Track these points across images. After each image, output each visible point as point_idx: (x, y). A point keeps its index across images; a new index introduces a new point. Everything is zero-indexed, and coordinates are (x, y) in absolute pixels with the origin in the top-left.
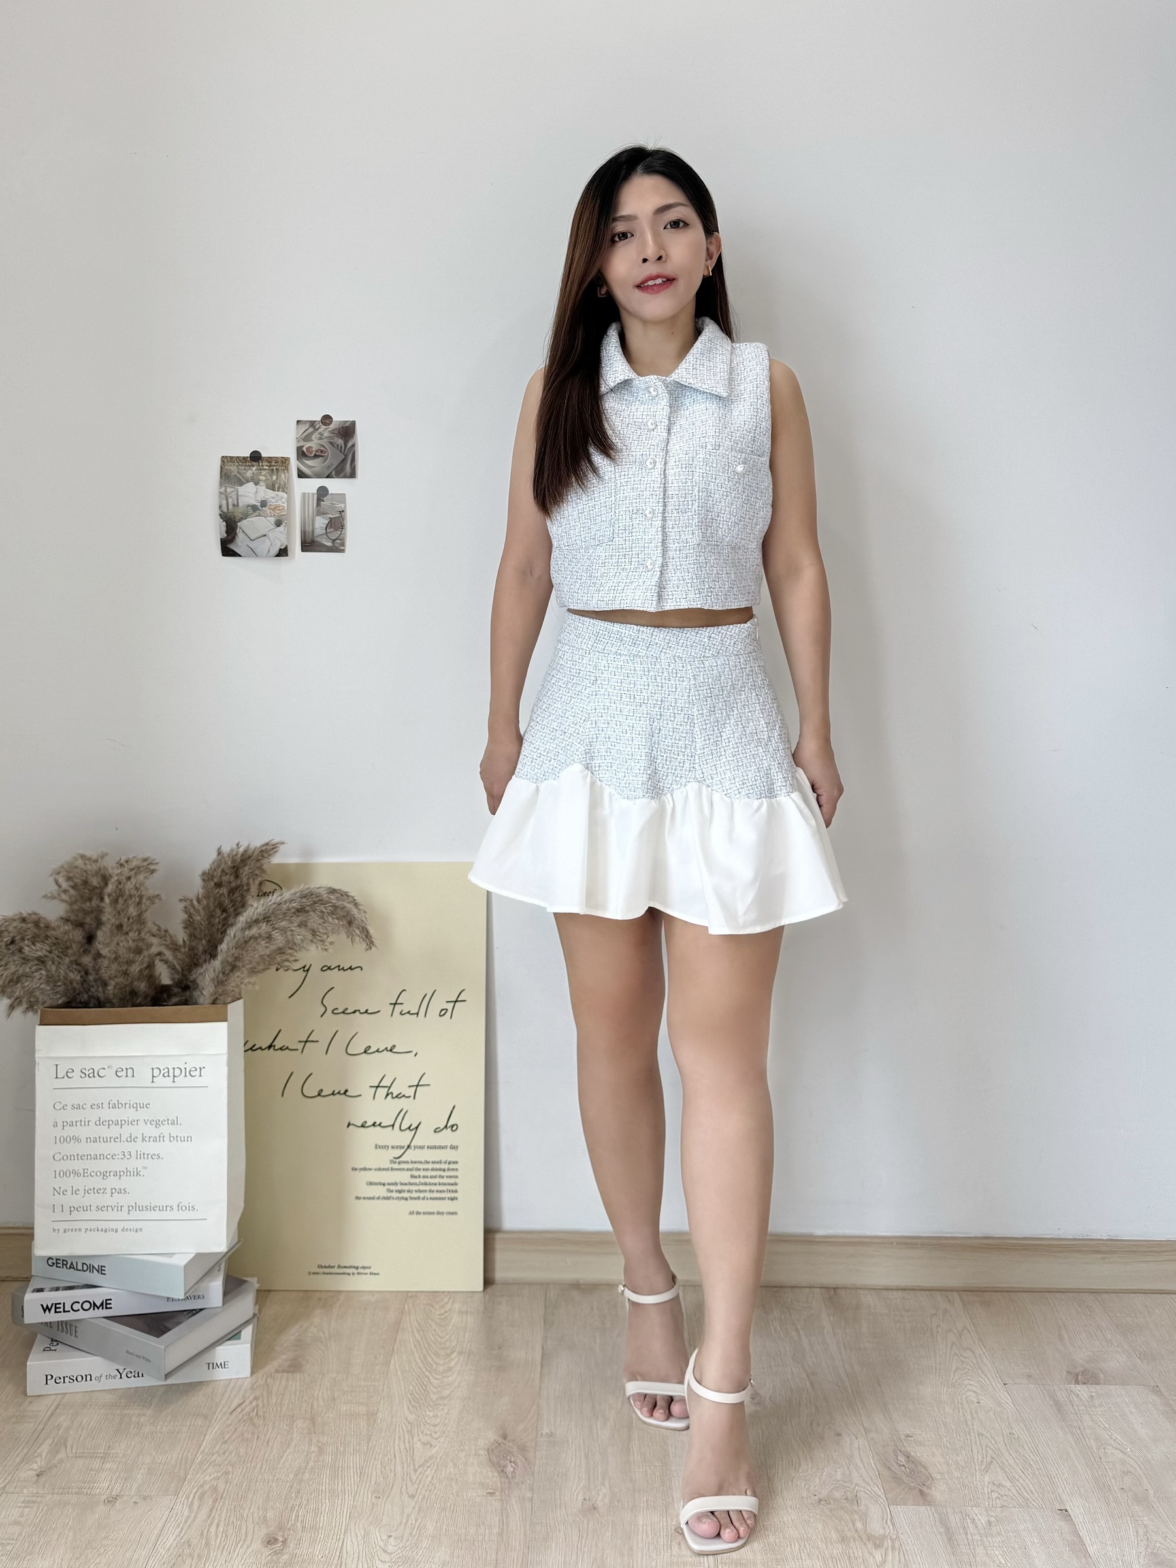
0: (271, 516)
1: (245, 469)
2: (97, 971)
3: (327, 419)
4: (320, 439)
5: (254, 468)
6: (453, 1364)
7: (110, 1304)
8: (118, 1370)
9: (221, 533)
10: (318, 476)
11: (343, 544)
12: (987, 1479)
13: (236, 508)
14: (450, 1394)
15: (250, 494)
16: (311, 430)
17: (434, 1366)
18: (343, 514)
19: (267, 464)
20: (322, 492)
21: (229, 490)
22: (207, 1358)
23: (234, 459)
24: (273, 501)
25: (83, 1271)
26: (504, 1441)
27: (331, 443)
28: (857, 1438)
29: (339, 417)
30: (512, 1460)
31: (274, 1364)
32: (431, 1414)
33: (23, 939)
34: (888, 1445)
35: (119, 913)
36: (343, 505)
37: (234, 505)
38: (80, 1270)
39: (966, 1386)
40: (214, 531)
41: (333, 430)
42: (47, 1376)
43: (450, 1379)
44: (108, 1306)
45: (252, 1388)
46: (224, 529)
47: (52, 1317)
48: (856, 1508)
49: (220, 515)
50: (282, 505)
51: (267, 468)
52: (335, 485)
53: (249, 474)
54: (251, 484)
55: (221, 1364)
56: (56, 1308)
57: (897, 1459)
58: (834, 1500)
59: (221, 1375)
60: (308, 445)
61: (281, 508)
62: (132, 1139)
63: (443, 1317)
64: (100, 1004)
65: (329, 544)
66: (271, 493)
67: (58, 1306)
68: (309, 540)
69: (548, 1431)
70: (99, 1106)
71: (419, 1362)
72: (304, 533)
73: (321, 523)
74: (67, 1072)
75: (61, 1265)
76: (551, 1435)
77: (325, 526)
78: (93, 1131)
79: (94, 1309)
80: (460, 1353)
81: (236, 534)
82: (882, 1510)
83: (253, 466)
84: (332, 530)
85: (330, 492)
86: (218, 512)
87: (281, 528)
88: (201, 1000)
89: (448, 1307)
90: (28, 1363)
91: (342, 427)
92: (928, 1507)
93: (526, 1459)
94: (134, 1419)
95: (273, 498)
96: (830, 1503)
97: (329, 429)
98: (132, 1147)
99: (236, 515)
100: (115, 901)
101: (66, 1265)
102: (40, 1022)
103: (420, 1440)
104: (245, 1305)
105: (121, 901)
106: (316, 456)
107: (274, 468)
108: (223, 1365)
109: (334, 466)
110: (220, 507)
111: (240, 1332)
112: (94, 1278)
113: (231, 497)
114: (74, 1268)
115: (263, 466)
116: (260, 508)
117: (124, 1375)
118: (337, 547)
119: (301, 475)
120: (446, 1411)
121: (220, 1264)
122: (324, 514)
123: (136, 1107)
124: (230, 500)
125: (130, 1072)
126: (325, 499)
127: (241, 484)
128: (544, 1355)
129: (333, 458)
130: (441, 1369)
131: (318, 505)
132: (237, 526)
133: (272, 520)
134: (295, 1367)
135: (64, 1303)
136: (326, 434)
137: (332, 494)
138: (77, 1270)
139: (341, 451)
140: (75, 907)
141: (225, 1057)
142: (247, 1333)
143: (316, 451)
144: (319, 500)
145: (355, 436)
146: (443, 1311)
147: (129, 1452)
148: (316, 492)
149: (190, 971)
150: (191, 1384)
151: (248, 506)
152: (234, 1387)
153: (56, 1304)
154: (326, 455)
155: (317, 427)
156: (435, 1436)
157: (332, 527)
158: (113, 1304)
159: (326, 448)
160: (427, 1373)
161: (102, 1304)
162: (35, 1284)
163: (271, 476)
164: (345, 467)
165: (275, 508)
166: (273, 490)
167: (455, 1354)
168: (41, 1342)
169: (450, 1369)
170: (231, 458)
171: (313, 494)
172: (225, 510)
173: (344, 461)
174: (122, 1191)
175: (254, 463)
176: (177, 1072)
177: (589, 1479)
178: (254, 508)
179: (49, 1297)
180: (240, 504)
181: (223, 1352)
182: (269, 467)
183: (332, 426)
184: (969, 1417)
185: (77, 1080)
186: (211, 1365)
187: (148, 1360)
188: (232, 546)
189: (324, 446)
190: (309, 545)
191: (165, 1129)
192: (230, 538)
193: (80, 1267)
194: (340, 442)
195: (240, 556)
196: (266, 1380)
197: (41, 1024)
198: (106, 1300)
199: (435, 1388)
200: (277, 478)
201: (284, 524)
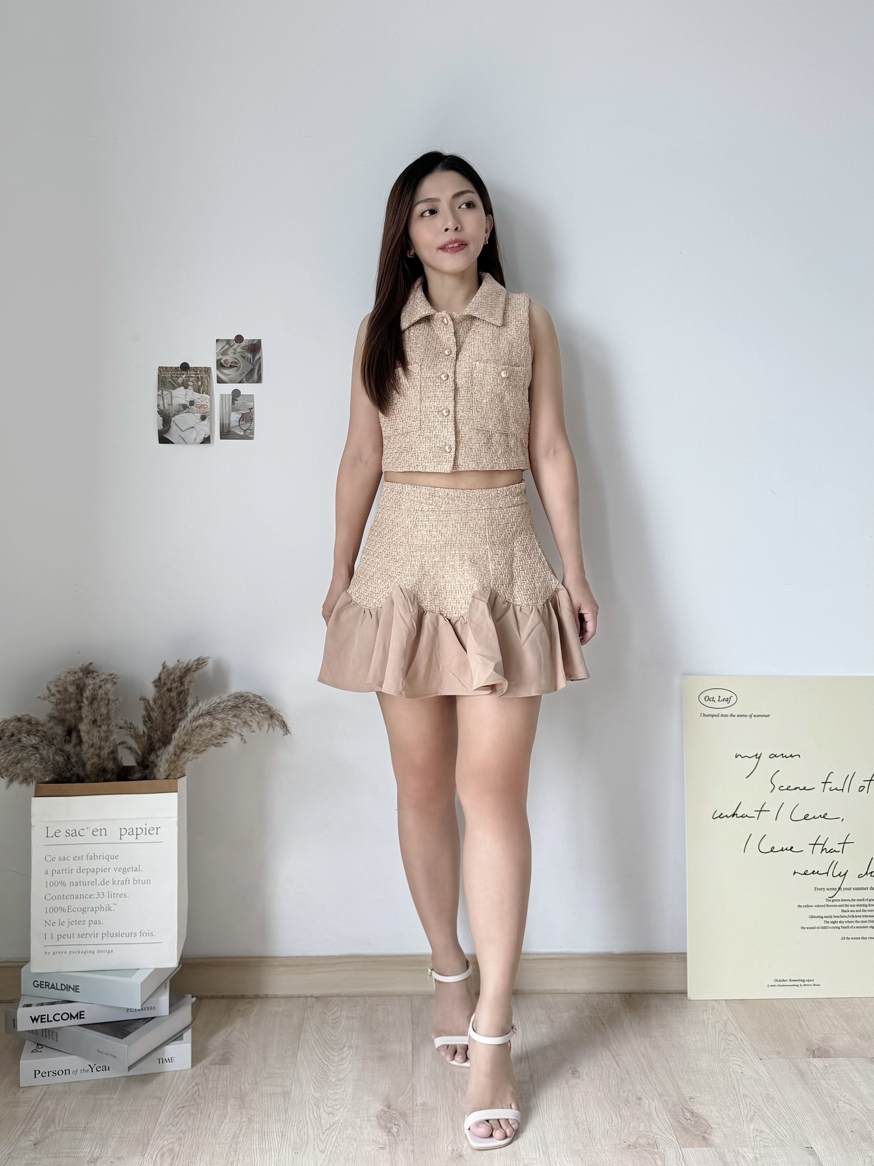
0: (198, 413)
1: (177, 377)
2: (78, 755)
3: (239, 339)
4: (235, 353)
5: (184, 376)
6: (345, 1055)
7: (83, 1015)
8: (90, 1065)
9: (158, 425)
10: (232, 381)
11: (252, 433)
12: (752, 1127)
13: (170, 406)
14: (345, 1077)
15: (181, 396)
16: (227, 346)
17: (331, 1057)
18: (252, 410)
19: (193, 372)
20: (236, 394)
21: (165, 393)
22: (157, 1055)
23: (168, 369)
24: (199, 401)
25: (62, 990)
26: (389, 1110)
27: (243, 357)
28: (653, 1101)
29: (247, 337)
30: (396, 1123)
31: (209, 1059)
32: (332, 1092)
33: (20, 733)
34: (676, 1105)
35: (94, 711)
36: (252, 404)
37: (168, 404)
38: (59, 990)
39: (732, 1061)
40: (154, 423)
41: (244, 347)
42: (35, 1071)
43: (343, 1066)
44: (82, 1016)
45: (193, 1076)
46: (161, 422)
47: (39, 1026)
48: (656, 1150)
49: (158, 411)
50: (206, 404)
51: (194, 376)
52: (245, 389)
53: (180, 380)
54: (182, 388)
55: (169, 1059)
56: (42, 1019)
57: (684, 1115)
58: (639, 1145)
59: (169, 1067)
60: (224, 358)
61: (205, 406)
62: (104, 883)
63: (335, 1021)
64: (80, 780)
65: (242, 433)
66: (197, 395)
67: (43, 1017)
68: (226, 431)
69: (422, 1102)
70: (80, 858)
71: (319, 1054)
72: (222, 426)
73: (235, 417)
74: (55, 833)
75: (44, 986)
76: (424, 1104)
77: (238, 419)
78: (75, 877)
79: (71, 1019)
80: (350, 1047)
81: (170, 426)
82: (676, 1151)
83: (183, 374)
84: (244, 422)
85: (242, 393)
86: (157, 409)
87: (206, 422)
88: (158, 776)
89: (338, 1014)
90: (21, 1062)
91: (251, 345)
92: (710, 1149)
93: (406, 1122)
94: (105, 1101)
95: (199, 399)
96: (636, 1147)
97: (241, 346)
98: (105, 889)
99: (170, 411)
100: (91, 703)
101: (48, 986)
102: (35, 795)
103: (325, 1111)
104: (185, 1014)
105: (96, 703)
106: (231, 367)
107: (199, 376)
108: (170, 1060)
109: (244, 375)
110: (158, 406)
111: (182, 1035)
112: (70, 995)
113: (166, 398)
114: (54, 988)
115: (190, 374)
116: (189, 407)
117: (94, 1070)
118: (248, 435)
119: (220, 381)
120: (342, 1089)
121: (166, 983)
122: (237, 410)
123: (108, 858)
124: (165, 400)
125: (103, 831)
126: (238, 398)
127: (174, 388)
128: (414, 1047)
129: (244, 367)
130: (337, 1059)
131: (233, 403)
132: (171, 420)
133: (199, 415)
134: (225, 1060)
135: (48, 1015)
136: (239, 350)
137: (243, 395)
138: (57, 989)
139: (250, 363)
140: (59, 707)
141: (176, 819)
142: (188, 1035)
143: (232, 363)
144: (234, 400)
145: (260, 352)
146: (334, 1017)
147: (104, 1125)
148: (231, 393)
149: (149, 754)
150: (146, 1074)
151: (180, 405)
152: (179, 1076)
153: (42, 1016)
154: (239, 365)
155: (232, 344)
156: (337, 1108)
157: (243, 420)
158: (86, 1015)
159: (239, 361)
160: (326, 1063)
161: (77, 1015)
162: (24, 1001)
163: (197, 382)
164: (254, 374)
165: (201, 406)
166: (199, 392)
167: (346, 1049)
168: (29, 1046)
169: (343, 1059)
170: (166, 368)
171: (229, 395)
172: (162, 408)
173: (252, 371)
174: (98, 922)
175: (184, 372)
176: (139, 831)
177: (455, 1135)
178: (185, 407)
179: (36, 1011)
180: (173, 403)
181: (170, 1050)
182: (195, 375)
183: (243, 344)
184: (736, 1084)
185: (62, 839)
186: (161, 1060)
187: (114, 1057)
188: (167, 436)
189: (237, 359)
190: (226, 433)
191: (130, 875)
192: (165, 429)
193: (59, 987)
194: (250, 355)
195: (173, 443)
196: (203, 1071)
197: (35, 797)
198: (80, 1012)
199: (333, 1072)
200: (202, 384)
201: (207, 419)
